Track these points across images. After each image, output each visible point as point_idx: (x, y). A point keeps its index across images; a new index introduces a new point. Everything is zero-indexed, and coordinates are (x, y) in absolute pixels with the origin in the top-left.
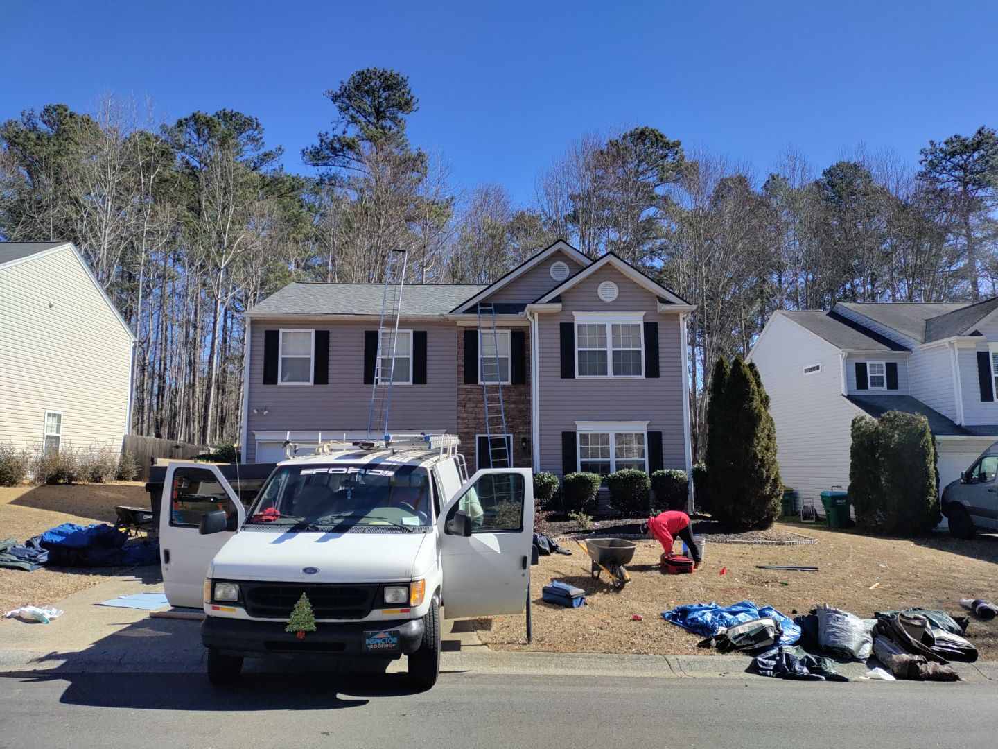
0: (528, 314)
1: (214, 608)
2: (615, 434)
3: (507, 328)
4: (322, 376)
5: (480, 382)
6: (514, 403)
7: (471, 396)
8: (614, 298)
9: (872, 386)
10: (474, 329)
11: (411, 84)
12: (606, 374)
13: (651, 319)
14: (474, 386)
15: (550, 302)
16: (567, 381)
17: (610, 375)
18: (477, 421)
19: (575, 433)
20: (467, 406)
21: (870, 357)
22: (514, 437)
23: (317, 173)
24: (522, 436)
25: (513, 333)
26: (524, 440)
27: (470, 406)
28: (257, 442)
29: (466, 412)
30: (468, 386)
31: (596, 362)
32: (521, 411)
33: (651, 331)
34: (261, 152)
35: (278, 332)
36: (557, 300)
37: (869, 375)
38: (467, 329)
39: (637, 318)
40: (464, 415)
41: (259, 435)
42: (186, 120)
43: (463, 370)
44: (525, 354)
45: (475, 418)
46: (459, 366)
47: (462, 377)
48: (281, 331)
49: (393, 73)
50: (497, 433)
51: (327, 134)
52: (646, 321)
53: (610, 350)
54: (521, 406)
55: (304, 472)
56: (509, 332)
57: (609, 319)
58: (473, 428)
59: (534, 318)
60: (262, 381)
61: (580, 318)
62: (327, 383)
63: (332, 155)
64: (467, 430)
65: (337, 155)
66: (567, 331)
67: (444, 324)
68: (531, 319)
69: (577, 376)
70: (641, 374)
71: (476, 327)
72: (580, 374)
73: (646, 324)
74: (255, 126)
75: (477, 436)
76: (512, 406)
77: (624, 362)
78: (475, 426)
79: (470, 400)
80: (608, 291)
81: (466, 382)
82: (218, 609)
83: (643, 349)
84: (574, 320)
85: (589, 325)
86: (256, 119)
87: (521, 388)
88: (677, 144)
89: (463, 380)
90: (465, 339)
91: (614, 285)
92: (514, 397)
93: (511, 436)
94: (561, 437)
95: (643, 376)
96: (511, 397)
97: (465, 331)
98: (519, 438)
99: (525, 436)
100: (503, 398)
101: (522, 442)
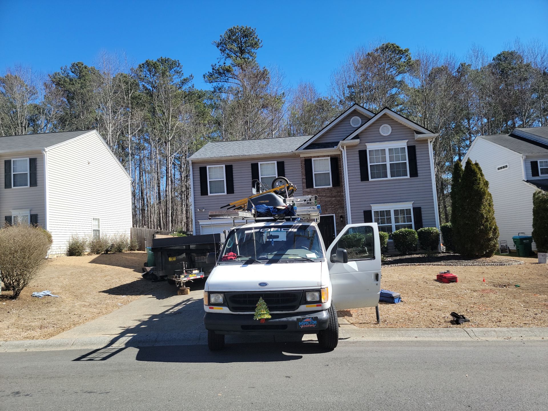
0: (340, 147)
1: (210, 308)
2: (394, 210)
3: (328, 156)
4: (230, 190)
5: (315, 187)
6: (335, 197)
8: (389, 133)
9: (541, 174)
10: (310, 158)
11: (257, 32)
12: (387, 177)
13: (412, 144)
14: (311, 189)
15: (352, 139)
16: (365, 183)
17: (389, 177)
19: (371, 211)
21: (539, 157)
22: (336, 216)
23: (212, 86)
24: (340, 215)
25: (331, 159)
26: (341, 217)
28: (200, 226)
30: (308, 190)
31: (380, 171)
32: (339, 201)
33: (412, 150)
34: (182, 78)
35: (206, 167)
36: (357, 137)
37: (539, 168)
38: (306, 159)
39: (403, 144)
41: (201, 222)
42: (143, 64)
43: (305, 181)
44: (339, 170)
46: (303, 179)
47: (305, 185)
48: (208, 167)
49: (248, 27)
50: (326, 214)
51: (215, 65)
52: (408, 145)
53: (388, 163)
54: (339, 198)
55: (246, 232)
56: (329, 158)
57: (387, 146)
59: (343, 148)
60: (200, 194)
61: (370, 147)
62: (233, 193)
63: (219, 76)
65: (222, 76)
66: (363, 154)
67: (293, 156)
68: (342, 149)
69: (370, 179)
70: (407, 176)
71: (311, 157)
72: (371, 178)
73: (409, 147)
74: (178, 65)
76: (334, 199)
77: (397, 169)
80: (386, 130)
81: (307, 187)
82: (212, 308)
83: (407, 161)
84: (366, 148)
85: (375, 150)
86: (178, 61)
87: (338, 189)
88: (407, 51)
89: (306, 186)
90: (305, 164)
91: (389, 127)
92: (335, 194)
93: (334, 215)
94: (363, 214)
95: (408, 176)
96: (333, 194)
97: (305, 160)
98: (339, 216)
99: (342, 215)
100: (328, 195)
101: (341, 218)
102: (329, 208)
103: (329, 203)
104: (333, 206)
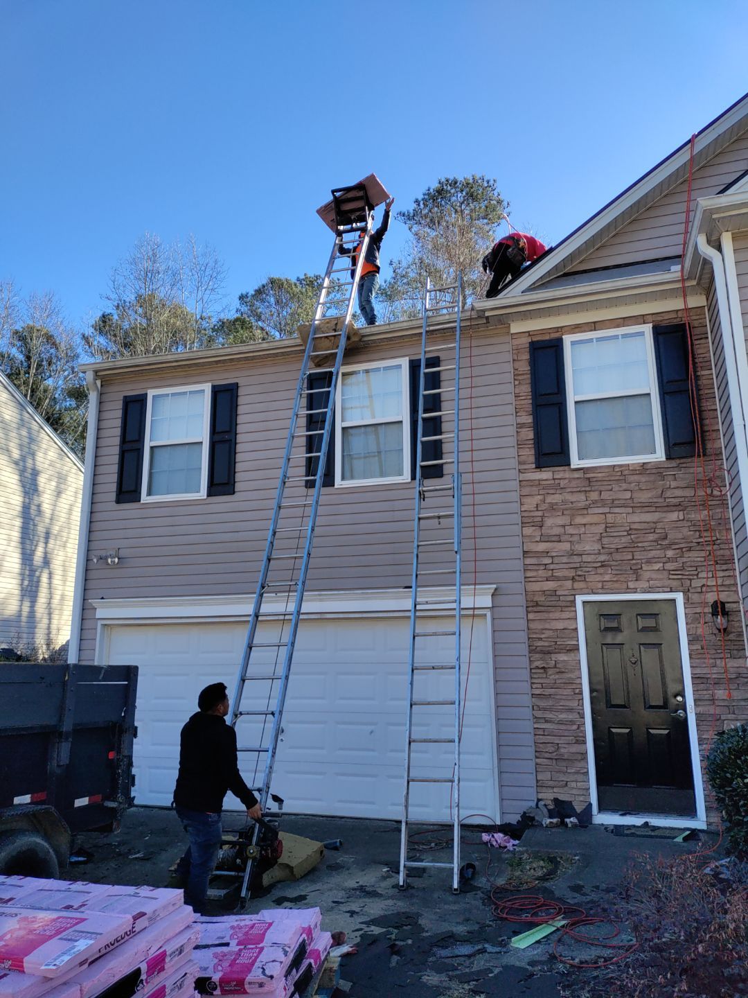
3: (642, 319)
4: (222, 480)
5: (575, 462)
6: (679, 506)
7: (556, 498)
10: (554, 336)
14: (560, 472)
18: (577, 559)
20: (549, 522)
22: (687, 601)
24: (711, 597)
25: (658, 332)
26: (719, 609)
27: (554, 523)
28: (100, 623)
29: (545, 539)
30: (545, 475)
32: (702, 526)
35: (145, 396)
38: (535, 337)
40: (542, 547)
41: (106, 610)
42: (264, 286)
43: (531, 435)
44: (698, 379)
45: (572, 554)
46: (520, 426)
47: (529, 454)
48: (151, 393)
50: (635, 591)
54: (702, 515)
56: (647, 329)
58: (566, 579)
59: (719, 248)
60: (113, 496)
62: (231, 492)
64: (551, 585)
71: (559, 330)
75: (579, 599)
76: (674, 516)
78: (572, 573)
79: (552, 507)
81: (540, 465)
87: (696, 468)
89: (532, 459)
90: (533, 362)
92: (678, 493)
93: (679, 597)
96: (668, 494)
97: (532, 343)
98: (705, 604)
99: (723, 597)
100: (644, 497)
101: (715, 614)
102: (649, 562)
103: (651, 537)
104: (670, 553)
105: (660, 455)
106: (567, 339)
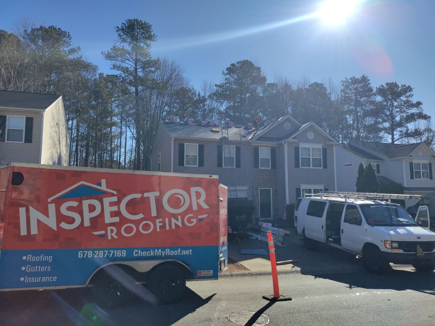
0: (283, 142)
1: (392, 250)
2: (313, 189)
3: (269, 147)
4: (201, 163)
5: (260, 168)
6: (272, 176)
7: (257, 173)
8: (312, 138)
12: (310, 167)
13: (325, 147)
14: (257, 169)
15: (293, 138)
16: (297, 169)
17: (311, 167)
19: (300, 188)
21: (372, 162)
22: (272, 190)
24: (275, 189)
25: (272, 149)
29: (255, 179)
30: (255, 169)
31: (307, 162)
33: (324, 150)
34: (70, 48)
36: (295, 138)
39: (320, 146)
42: (37, 29)
43: (254, 162)
44: (276, 157)
45: (259, 182)
46: (252, 161)
48: (185, 144)
50: (266, 188)
52: (323, 147)
53: (311, 158)
54: (275, 178)
57: (311, 146)
59: (285, 143)
60: (178, 164)
61: (302, 145)
62: (203, 166)
66: (297, 149)
69: (301, 167)
71: (259, 146)
72: (301, 166)
74: (67, 36)
75: (259, 189)
77: (316, 162)
78: (258, 185)
80: (311, 135)
83: (322, 158)
84: (299, 146)
85: (304, 148)
86: (69, 33)
87: (274, 171)
89: (254, 166)
90: (254, 151)
91: (313, 134)
94: (295, 190)
95: (322, 168)
96: (271, 174)
97: (254, 147)
100: (268, 174)
102: (268, 184)
103: (268, 180)
104: (271, 183)
105: (270, 168)
106: (260, 148)
